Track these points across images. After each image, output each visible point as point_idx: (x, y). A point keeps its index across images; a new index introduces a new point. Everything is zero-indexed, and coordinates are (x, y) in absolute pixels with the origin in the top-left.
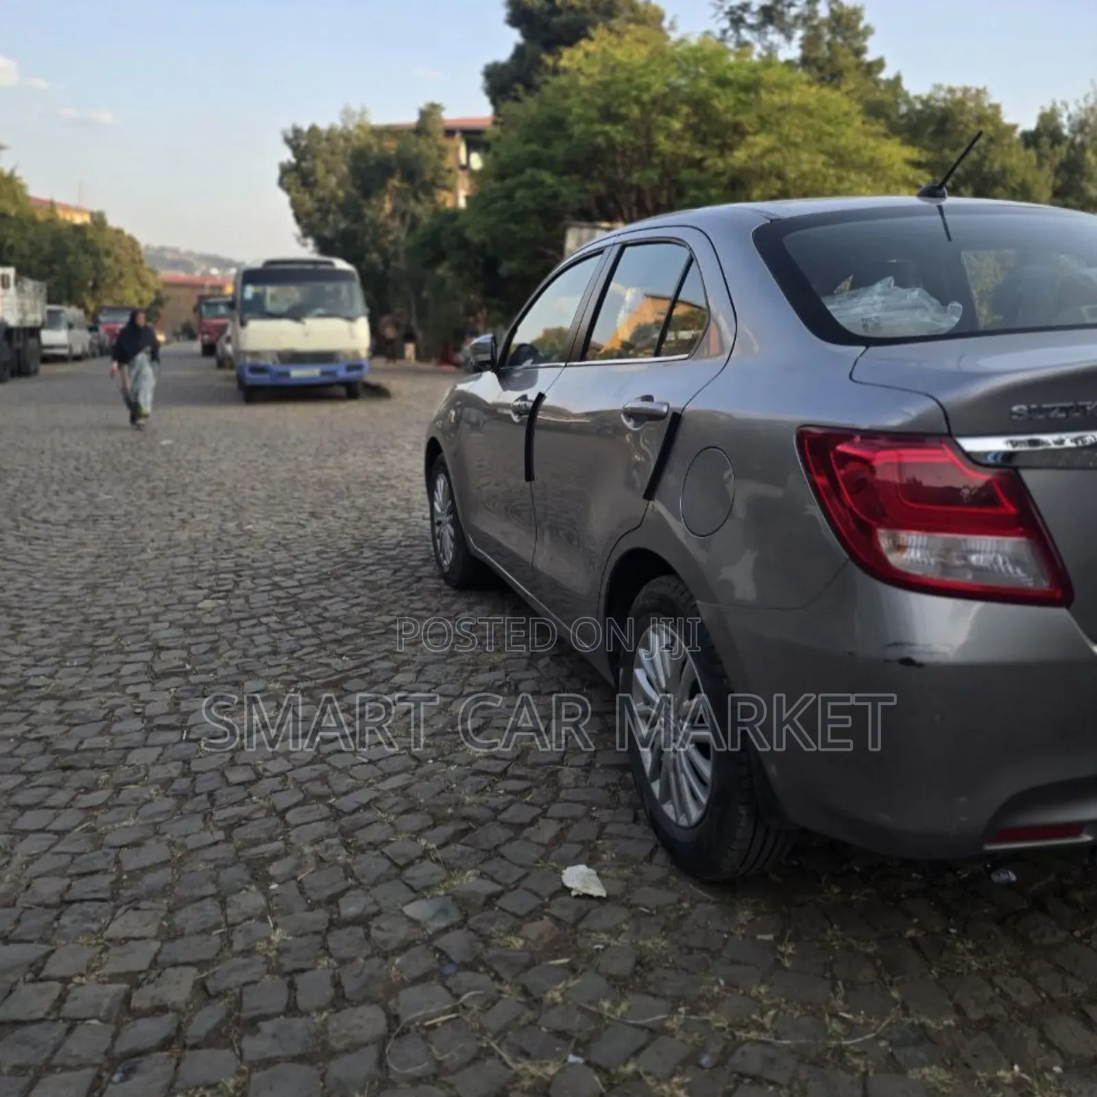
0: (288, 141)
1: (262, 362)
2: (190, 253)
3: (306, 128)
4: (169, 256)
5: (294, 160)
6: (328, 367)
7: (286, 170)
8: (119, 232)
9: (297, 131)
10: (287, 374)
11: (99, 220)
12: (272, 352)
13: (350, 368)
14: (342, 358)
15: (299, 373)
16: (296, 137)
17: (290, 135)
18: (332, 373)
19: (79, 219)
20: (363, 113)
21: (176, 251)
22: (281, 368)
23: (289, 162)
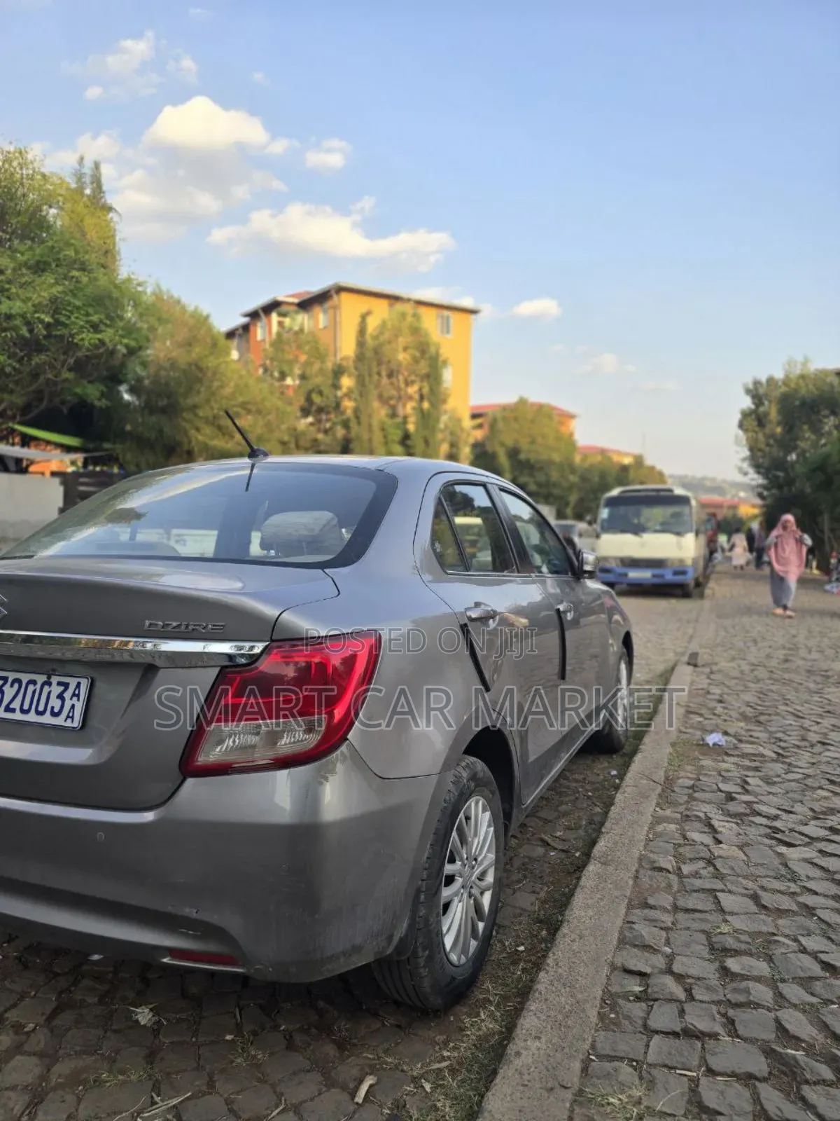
0: (748, 391)
1: (608, 565)
2: (724, 481)
3: (764, 380)
4: (708, 484)
5: (753, 407)
6: (657, 571)
7: (746, 415)
8: (652, 468)
9: (757, 383)
10: (626, 575)
11: (639, 461)
12: (615, 558)
13: (676, 573)
14: (669, 564)
15: (634, 575)
16: (756, 389)
17: (751, 386)
18: (662, 576)
19: (627, 461)
20: (806, 362)
21: (713, 480)
22: (621, 570)
23: (749, 408)
